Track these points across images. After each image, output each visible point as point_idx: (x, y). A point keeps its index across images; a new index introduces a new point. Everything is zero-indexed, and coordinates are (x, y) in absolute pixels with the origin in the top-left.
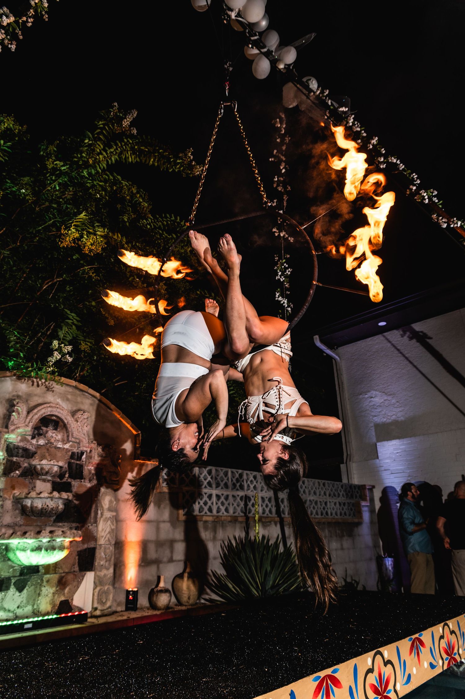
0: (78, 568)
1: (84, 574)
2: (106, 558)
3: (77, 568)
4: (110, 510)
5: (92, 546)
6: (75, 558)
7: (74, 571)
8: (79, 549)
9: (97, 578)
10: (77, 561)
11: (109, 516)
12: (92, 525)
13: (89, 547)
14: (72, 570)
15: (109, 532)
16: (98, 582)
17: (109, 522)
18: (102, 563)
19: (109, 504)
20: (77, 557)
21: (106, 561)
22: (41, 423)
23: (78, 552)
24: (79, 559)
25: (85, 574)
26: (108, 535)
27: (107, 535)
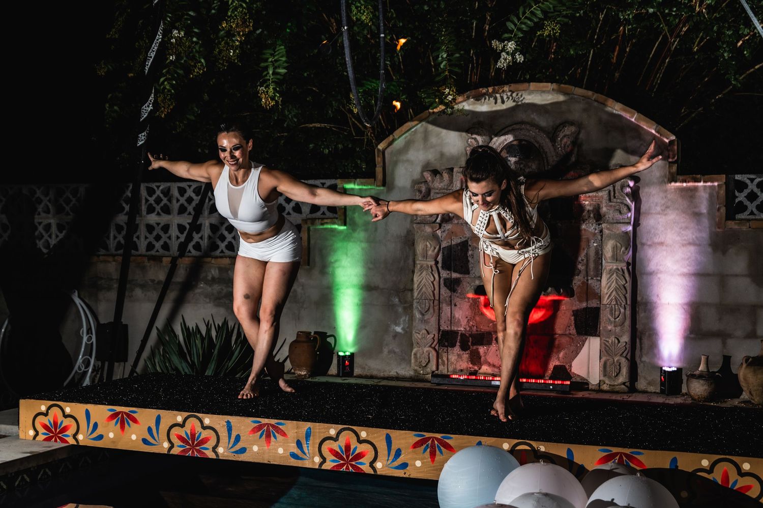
0: (575, 331)
1: (584, 338)
2: (615, 322)
3: (573, 331)
4: (615, 258)
5: (594, 305)
6: (570, 319)
7: (570, 334)
8: (575, 308)
9: (603, 346)
10: (573, 322)
11: (615, 267)
12: (592, 279)
13: (589, 306)
14: (567, 332)
15: (616, 289)
16: (605, 350)
17: (615, 275)
18: (609, 328)
19: (613, 251)
20: (573, 318)
21: (615, 326)
22: (507, 153)
23: (573, 311)
24: (575, 320)
25: (586, 339)
26: (614, 293)
27: (612, 291)
